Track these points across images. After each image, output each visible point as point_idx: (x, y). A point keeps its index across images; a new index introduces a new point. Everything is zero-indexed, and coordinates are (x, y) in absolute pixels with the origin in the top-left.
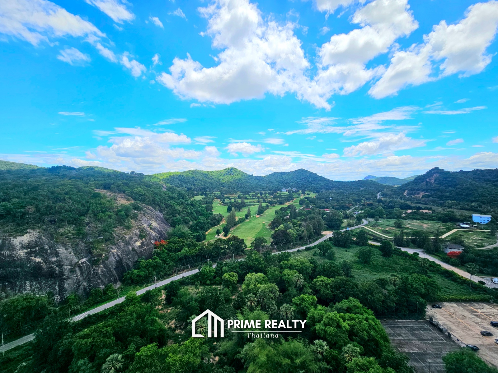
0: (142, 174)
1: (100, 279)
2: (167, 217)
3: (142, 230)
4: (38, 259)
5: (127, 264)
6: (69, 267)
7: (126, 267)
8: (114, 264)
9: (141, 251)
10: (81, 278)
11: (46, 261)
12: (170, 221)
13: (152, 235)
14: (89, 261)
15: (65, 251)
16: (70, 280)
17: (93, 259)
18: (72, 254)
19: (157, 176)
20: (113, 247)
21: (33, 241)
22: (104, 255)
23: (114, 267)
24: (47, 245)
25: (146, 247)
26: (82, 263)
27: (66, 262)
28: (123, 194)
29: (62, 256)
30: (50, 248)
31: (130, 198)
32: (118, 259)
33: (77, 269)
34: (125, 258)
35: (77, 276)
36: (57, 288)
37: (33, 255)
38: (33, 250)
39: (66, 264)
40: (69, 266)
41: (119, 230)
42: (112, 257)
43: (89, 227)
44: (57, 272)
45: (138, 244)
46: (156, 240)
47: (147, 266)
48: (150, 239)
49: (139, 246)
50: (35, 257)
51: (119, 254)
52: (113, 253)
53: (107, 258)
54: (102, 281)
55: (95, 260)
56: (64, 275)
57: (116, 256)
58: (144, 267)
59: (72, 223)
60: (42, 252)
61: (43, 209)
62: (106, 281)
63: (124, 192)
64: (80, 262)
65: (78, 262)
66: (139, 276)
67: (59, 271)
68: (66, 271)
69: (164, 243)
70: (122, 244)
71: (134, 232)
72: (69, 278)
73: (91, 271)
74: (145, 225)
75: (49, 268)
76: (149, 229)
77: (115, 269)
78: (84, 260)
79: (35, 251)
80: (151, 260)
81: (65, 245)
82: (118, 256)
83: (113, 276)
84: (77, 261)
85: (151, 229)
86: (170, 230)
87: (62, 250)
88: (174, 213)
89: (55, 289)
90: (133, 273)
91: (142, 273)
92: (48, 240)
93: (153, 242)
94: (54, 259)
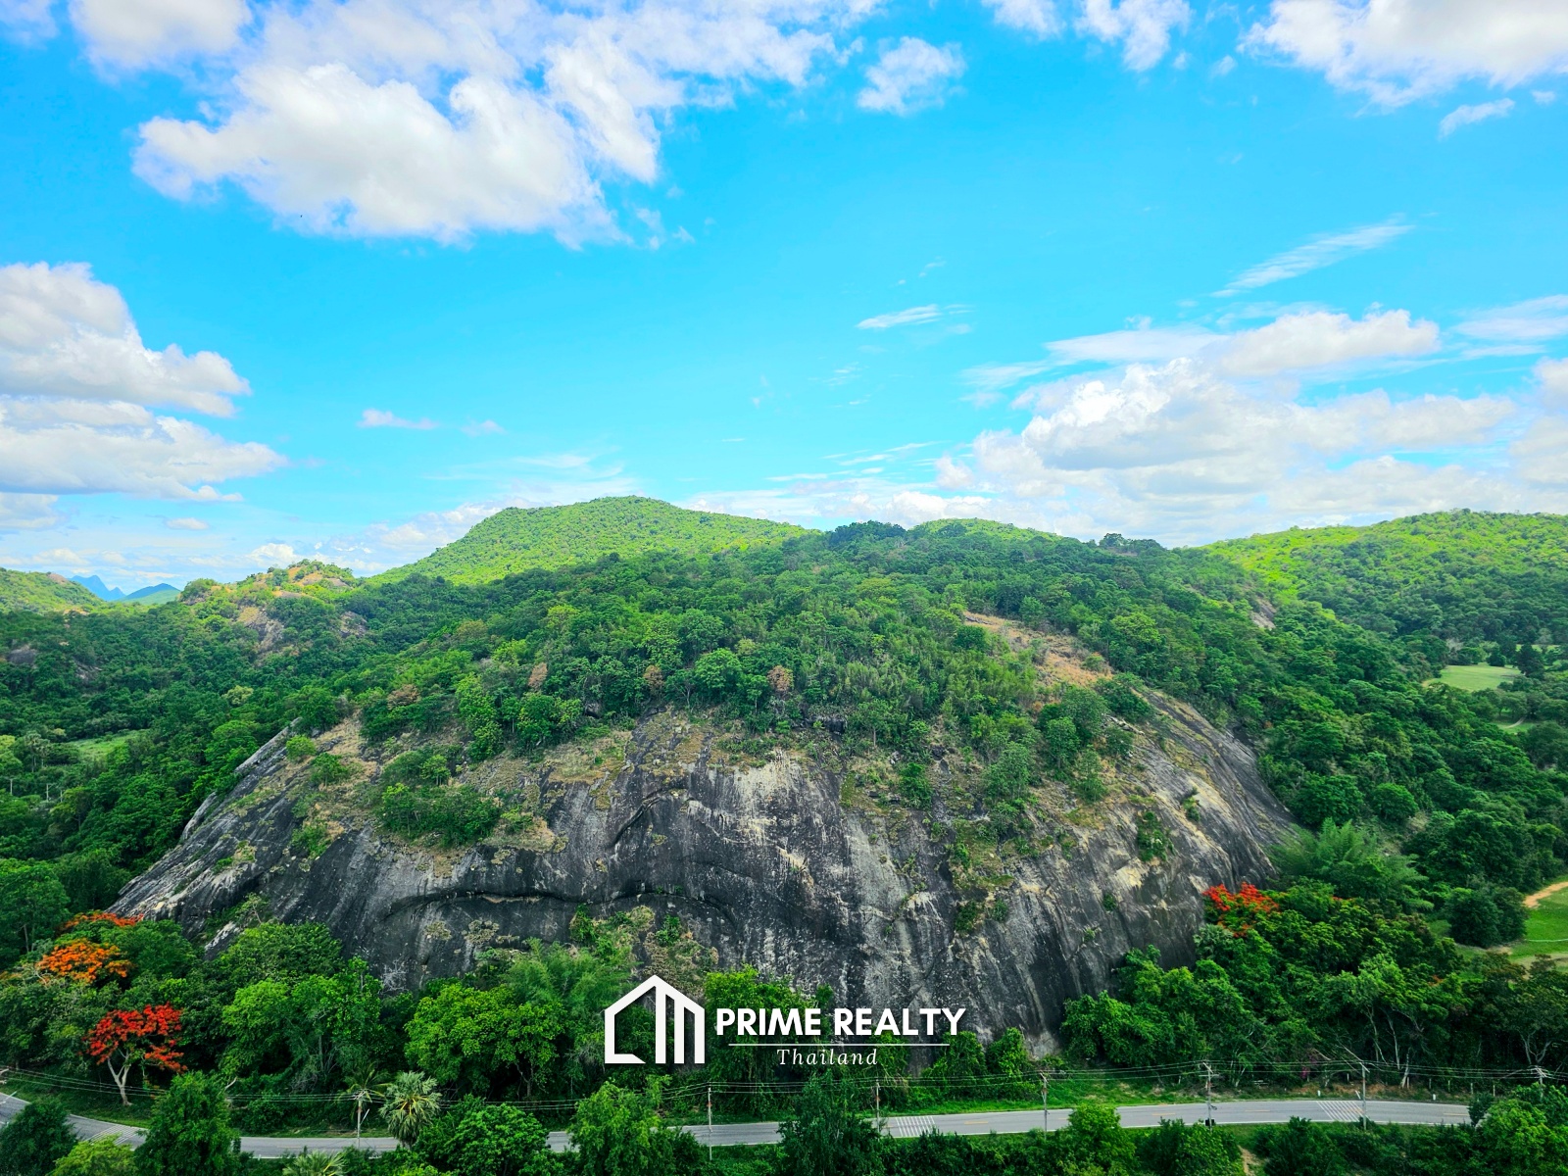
0: (1152, 543)
1: (976, 994)
2: (1277, 768)
3: (1149, 816)
4: (796, 860)
5: (1082, 962)
6: (880, 913)
7: (1075, 972)
8: (1030, 946)
9: (1141, 916)
10: (914, 970)
11: (816, 869)
12: (1293, 793)
13: (1195, 850)
14: (942, 905)
15: (868, 848)
16: (880, 966)
17: (954, 903)
18: (889, 863)
19: (1226, 554)
20: (1027, 870)
21: (784, 790)
22: (991, 897)
23: (1030, 958)
24: (819, 812)
25: (1164, 904)
26: (919, 909)
27: (870, 893)
28: (1070, 639)
29: (859, 864)
30: (828, 823)
31: (1097, 656)
32: (1046, 929)
33: (902, 928)
34: (1073, 932)
35: (901, 958)
36: (843, 983)
37: (784, 840)
38: (785, 823)
39: (868, 897)
40: (881, 908)
41: (1048, 799)
42: (1022, 912)
43: (944, 765)
44: (845, 922)
45: (1130, 878)
46: (1214, 880)
47: (1172, 1001)
48: (1187, 867)
49: (1135, 889)
50: (789, 851)
51: (1048, 903)
52: (1026, 898)
53: (1003, 913)
54: (983, 1005)
55: (959, 908)
56: (862, 940)
57: (1037, 911)
58: (1153, 1000)
59: (891, 743)
60: (805, 837)
61: (812, 680)
62: (997, 1009)
63: (1073, 629)
64: (911, 905)
65: (904, 902)
66: (1132, 1035)
67: (850, 922)
68: (869, 926)
69: (1254, 905)
70: (1060, 864)
71: (1114, 819)
72: (878, 957)
73: (945, 950)
74: (1163, 796)
75: (822, 900)
76: (1181, 816)
77: (1031, 968)
78: (924, 898)
79: (789, 828)
80: (1189, 976)
81: (868, 825)
82: (1045, 914)
83: (1025, 997)
84: (902, 896)
85: (1191, 816)
86: (1293, 839)
87: (858, 841)
88: (1317, 751)
89: (838, 984)
90: (1104, 1015)
91: (1145, 1026)
92: (823, 796)
93: (1200, 884)
94: (837, 870)
